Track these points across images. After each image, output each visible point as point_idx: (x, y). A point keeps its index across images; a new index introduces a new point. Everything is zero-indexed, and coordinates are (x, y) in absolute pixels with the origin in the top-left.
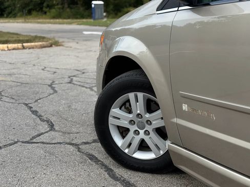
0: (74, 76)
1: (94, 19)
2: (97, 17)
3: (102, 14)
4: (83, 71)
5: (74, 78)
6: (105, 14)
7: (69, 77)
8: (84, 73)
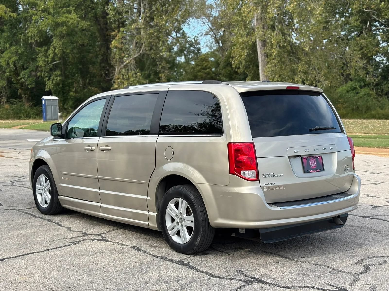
0: (15, 181)
1: (45, 120)
2: (48, 117)
3: (56, 114)
4: (23, 177)
5: (15, 182)
6: (59, 114)
7: (11, 182)
8: (24, 179)
